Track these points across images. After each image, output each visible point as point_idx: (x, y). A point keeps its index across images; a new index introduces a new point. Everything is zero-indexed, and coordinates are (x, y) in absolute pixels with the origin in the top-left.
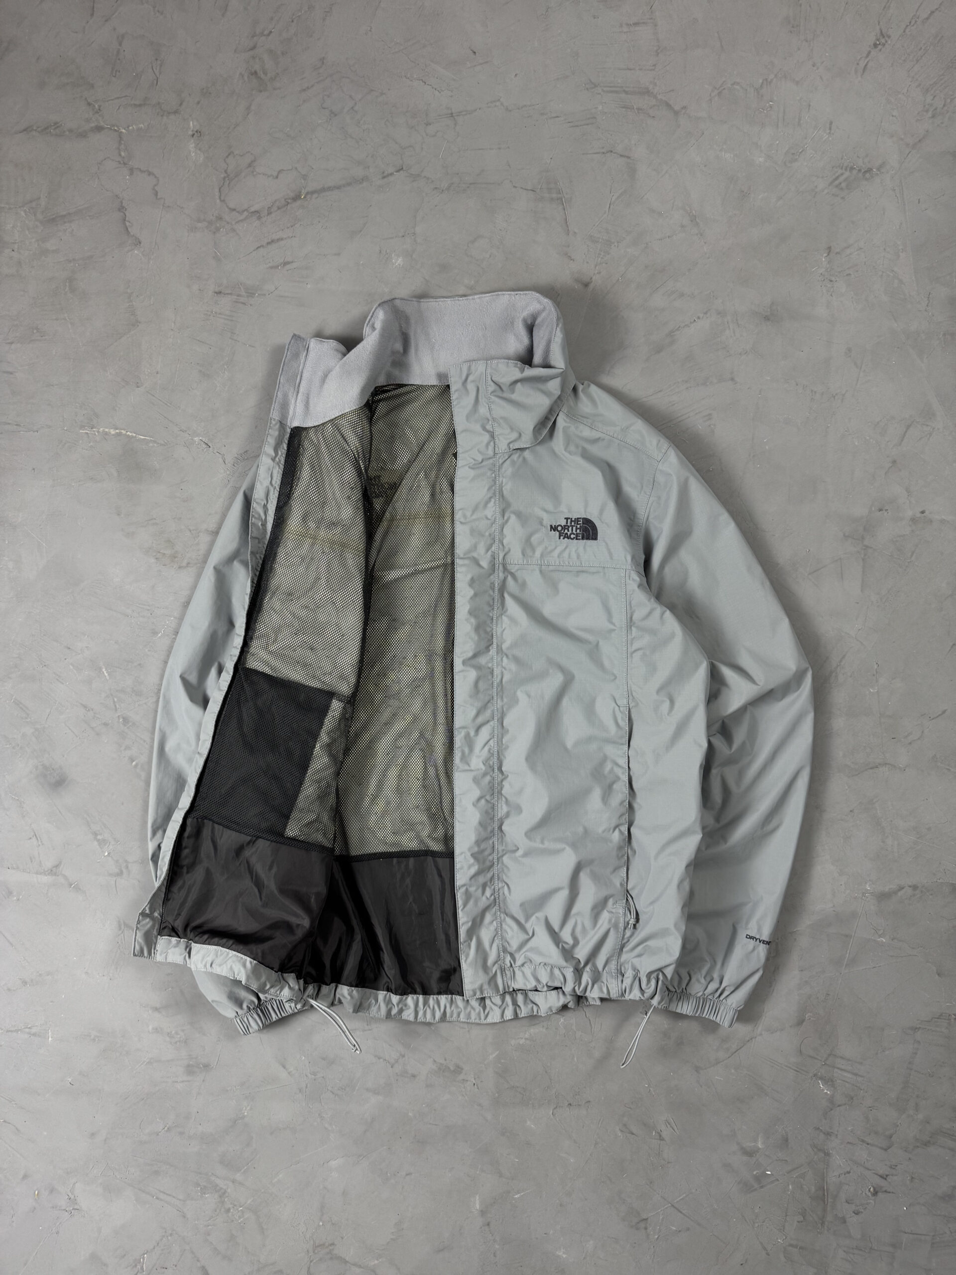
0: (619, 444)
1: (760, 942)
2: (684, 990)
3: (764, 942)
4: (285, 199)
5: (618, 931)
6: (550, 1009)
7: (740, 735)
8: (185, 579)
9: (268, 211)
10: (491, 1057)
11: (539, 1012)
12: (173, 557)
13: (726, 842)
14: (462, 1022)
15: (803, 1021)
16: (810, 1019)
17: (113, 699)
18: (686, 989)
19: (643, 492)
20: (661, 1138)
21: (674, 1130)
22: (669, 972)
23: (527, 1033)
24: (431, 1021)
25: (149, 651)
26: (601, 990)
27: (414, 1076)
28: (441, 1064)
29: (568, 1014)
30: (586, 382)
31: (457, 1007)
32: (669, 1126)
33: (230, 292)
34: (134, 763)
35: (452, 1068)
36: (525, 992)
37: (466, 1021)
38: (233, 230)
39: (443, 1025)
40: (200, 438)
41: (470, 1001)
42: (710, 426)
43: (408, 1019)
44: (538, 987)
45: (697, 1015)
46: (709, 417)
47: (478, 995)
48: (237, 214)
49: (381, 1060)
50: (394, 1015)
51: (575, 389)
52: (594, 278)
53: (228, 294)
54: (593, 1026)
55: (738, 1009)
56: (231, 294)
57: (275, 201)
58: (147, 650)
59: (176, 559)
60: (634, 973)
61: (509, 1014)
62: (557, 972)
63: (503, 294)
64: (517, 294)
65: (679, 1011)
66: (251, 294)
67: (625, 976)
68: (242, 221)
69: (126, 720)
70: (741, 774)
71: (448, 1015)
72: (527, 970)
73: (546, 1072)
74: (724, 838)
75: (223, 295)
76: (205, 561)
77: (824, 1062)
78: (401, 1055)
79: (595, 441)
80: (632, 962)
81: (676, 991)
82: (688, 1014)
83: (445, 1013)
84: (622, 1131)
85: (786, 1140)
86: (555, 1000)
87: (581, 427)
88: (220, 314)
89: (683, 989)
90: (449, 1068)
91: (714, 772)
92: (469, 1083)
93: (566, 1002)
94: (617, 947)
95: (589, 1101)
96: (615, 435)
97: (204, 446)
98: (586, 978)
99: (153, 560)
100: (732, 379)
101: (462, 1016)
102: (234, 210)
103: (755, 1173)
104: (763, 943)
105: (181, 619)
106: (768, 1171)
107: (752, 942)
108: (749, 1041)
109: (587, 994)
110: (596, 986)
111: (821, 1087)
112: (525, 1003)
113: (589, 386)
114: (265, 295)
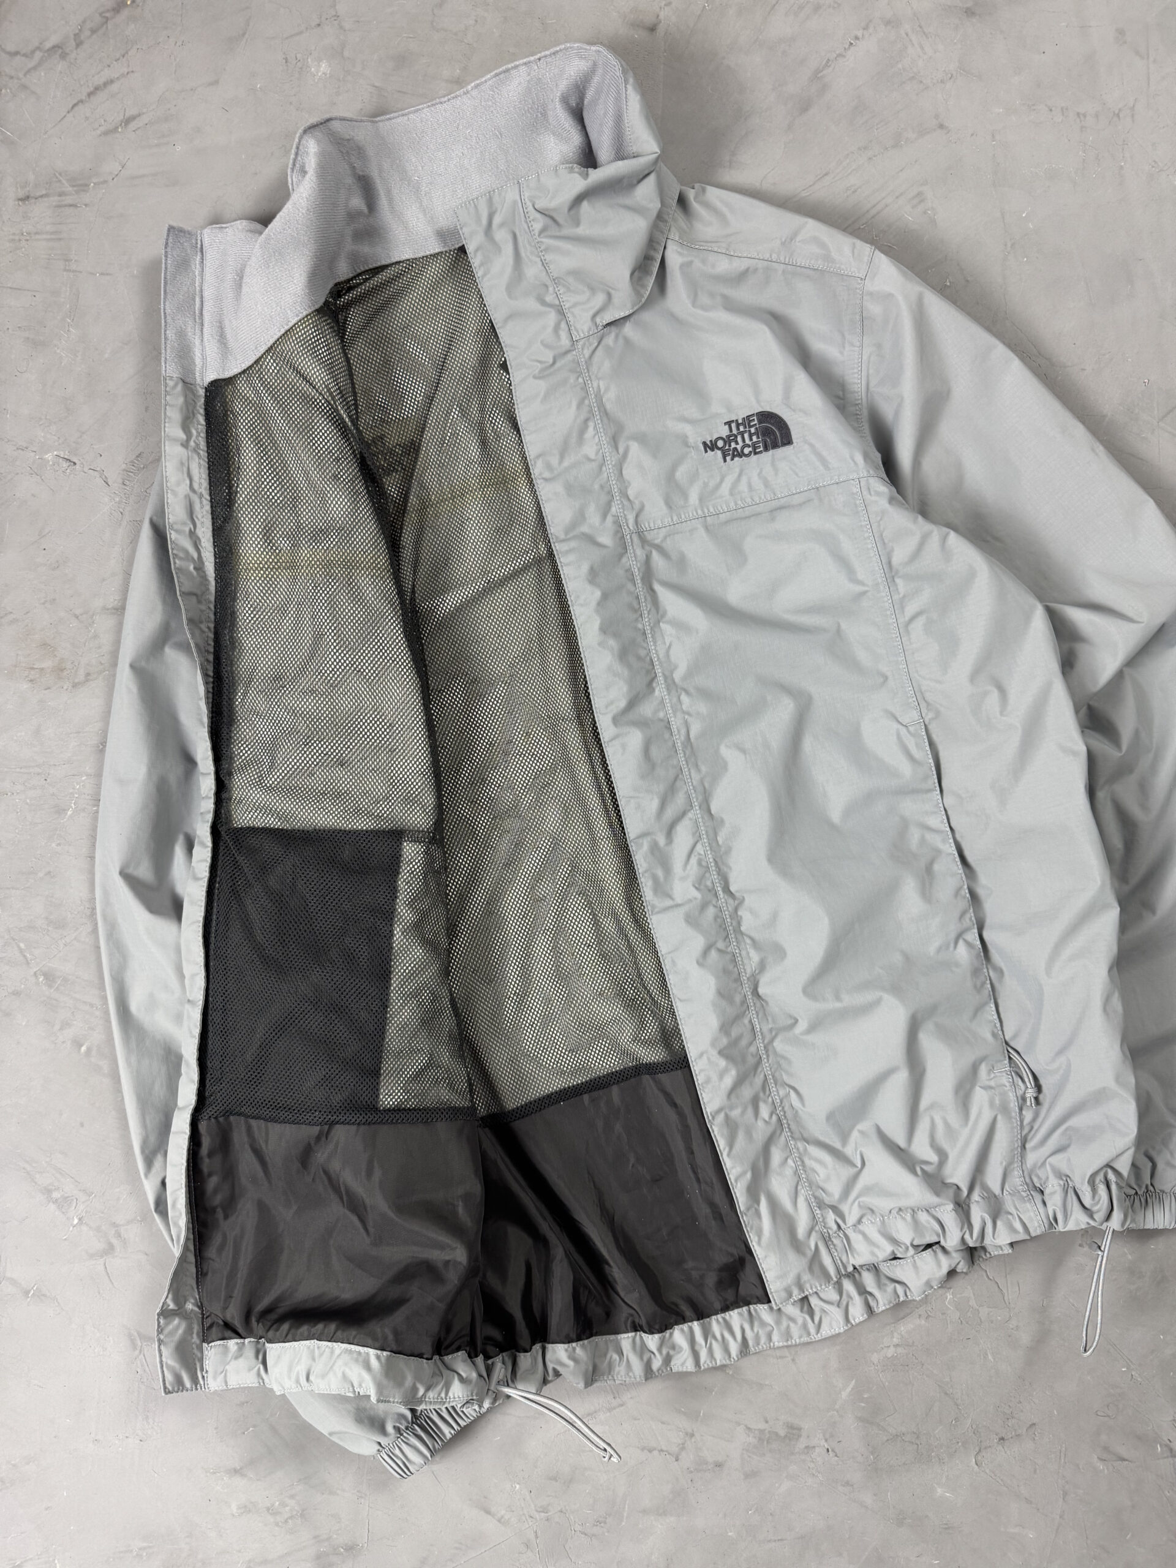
0: (784, 271)
2: (1151, 1188)
4: (101, 14)
5: (1010, 1118)
6: (928, 1284)
7: (1126, 723)
8: (88, 702)
9: (75, 40)
10: (844, 1395)
11: (908, 1294)
12: (59, 670)
13: (1153, 912)
14: (779, 1348)
17: (18, 946)
18: (1152, 1185)
19: (847, 345)
22: (1124, 1166)
23: (895, 1334)
24: (724, 1362)
25: (59, 844)
26: (1013, 1230)
27: (719, 1465)
28: (762, 1431)
29: (958, 1283)
30: (697, 185)
31: (763, 1324)
33: (44, 192)
34: (83, 1049)
35: (782, 1433)
36: (875, 1269)
37: (785, 1344)
38: (24, 87)
39: (746, 1362)
40: (55, 453)
41: (783, 1309)
42: (925, 213)
43: (685, 1370)
44: (896, 1252)
46: (920, 197)
47: (797, 1295)
48: (23, 58)
49: (656, 1453)
50: (658, 1370)
51: (682, 201)
52: (662, 16)
53: (42, 196)
54: (1005, 1291)
56: (46, 195)
57: (84, 22)
58: (54, 845)
59: (65, 673)
60: (1062, 1183)
61: (857, 1313)
62: (923, 1217)
63: (516, 67)
64: (539, 59)
65: (1150, 1225)
66: (81, 186)
67: (1047, 1192)
68: (35, 68)
69: (49, 977)
70: (1144, 788)
71: (751, 1343)
72: (870, 1228)
73: (946, 1393)
74: (1149, 906)
75: (33, 200)
76: (114, 664)
78: (687, 1434)
79: (741, 277)
80: (1051, 1166)
81: (1136, 1193)
83: (744, 1339)
84: (1101, 1460)
86: (933, 1267)
87: (712, 258)
88: (36, 233)
89: (1147, 1187)
90: (777, 1434)
91: (1101, 795)
92: (817, 1450)
93: (953, 1266)
94: (1016, 1145)
95: (1034, 1424)
96: (774, 257)
97: (65, 464)
98: (978, 1214)
99: (25, 686)
100: (941, 126)
101: (775, 1337)
102: (17, 53)
105: (99, 775)
109: (988, 1241)
110: (999, 1223)
112: (880, 1285)
113: (704, 190)
114: (105, 182)
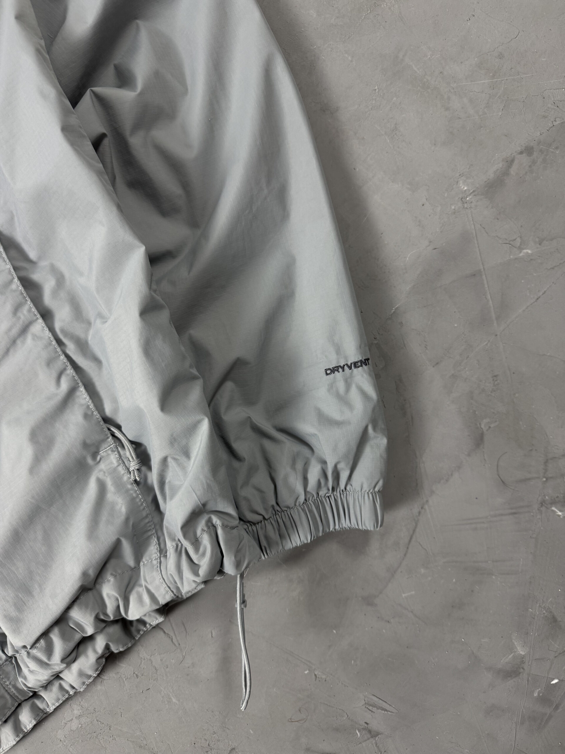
1: (350, 368)
2: (277, 508)
3: (355, 365)
15: (482, 436)
16: (490, 427)
18: (277, 504)
20: (373, 734)
21: (386, 710)
32: (374, 709)
45: (321, 534)
55: (377, 489)
73: (141, 747)
77: (544, 477)
82: (306, 542)
85: (554, 620)
89: (273, 506)
95: (233, 749)
103: (536, 695)
104: (356, 367)
106: (553, 679)
107: (338, 375)
108: (419, 513)
111: (559, 516)
